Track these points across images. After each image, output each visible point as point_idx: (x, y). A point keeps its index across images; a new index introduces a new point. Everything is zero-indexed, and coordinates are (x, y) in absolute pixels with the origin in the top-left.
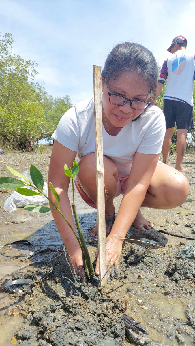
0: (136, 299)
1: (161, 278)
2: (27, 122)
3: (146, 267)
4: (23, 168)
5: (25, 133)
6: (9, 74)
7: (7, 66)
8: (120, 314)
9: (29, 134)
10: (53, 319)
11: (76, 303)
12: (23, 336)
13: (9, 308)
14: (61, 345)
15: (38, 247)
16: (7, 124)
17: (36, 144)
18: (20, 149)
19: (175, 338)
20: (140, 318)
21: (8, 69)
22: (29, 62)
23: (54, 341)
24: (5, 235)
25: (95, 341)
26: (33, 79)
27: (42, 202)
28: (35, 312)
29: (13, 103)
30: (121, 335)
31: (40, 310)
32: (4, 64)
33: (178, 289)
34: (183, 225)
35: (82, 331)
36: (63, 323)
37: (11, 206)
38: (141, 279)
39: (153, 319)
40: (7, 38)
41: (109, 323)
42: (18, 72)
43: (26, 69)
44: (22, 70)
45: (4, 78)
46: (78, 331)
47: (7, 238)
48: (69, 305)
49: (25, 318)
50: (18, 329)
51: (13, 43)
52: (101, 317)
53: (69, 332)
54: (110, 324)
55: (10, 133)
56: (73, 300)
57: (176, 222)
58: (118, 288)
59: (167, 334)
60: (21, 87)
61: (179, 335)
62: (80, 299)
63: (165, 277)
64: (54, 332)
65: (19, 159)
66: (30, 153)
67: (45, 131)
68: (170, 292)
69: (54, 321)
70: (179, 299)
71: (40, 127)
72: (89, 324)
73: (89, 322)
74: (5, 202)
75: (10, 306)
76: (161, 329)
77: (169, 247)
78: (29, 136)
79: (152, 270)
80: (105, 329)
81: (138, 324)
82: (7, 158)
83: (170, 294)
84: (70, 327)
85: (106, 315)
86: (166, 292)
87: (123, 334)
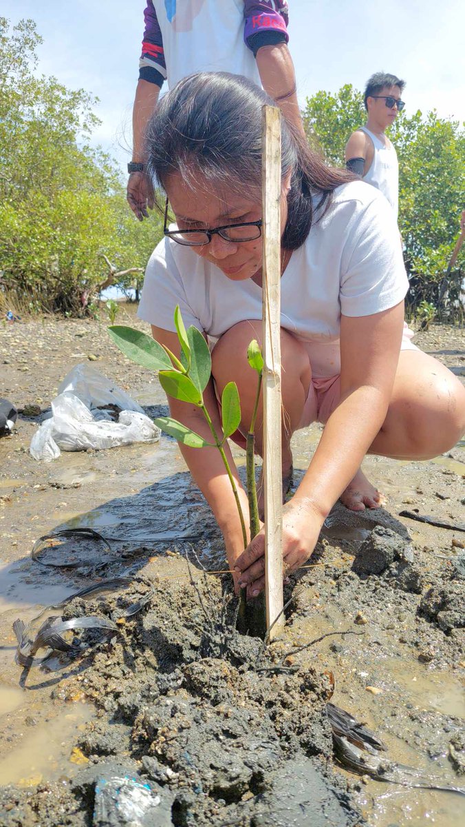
0: (354, 670)
1: (409, 622)
2: (74, 244)
3: (374, 597)
4: (67, 356)
5: (70, 271)
6: (31, 123)
7: (24, 104)
8: (318, 702)
9: (80, 275)
10: (170, 710)
11: (218, 677)
12: (98, 746)
13: (60, 684)
14: (192, 769)
15: (117, 545)
16: (25, 249)
17: (96, 298)
18: (57, 312)
19: (449, 760)
20: (364, 712)
21: (26, 112)
22: (79, 94)
23: (175, 761)
24: (38, 514)
25: (268, 762)
26: (88, 138)
27: (121, 440)
28: (121, 694)
29: (41, 197)
30: (325, 751)
31: (133, 690)
32: (18, 98)
33: (452, 650)
34: (458, 500)
35: (238, 740)
36: (195, 721)
37: (47, 447)
38: (363, 623)
39: (395, 715)
40: (25, 32)
41: (296, 723)
42: (53, 120)
43: (72, 111)
44: (62, 115)
45: (18, 135)
46: (229, 739)
47: (44, 522)
48: (202, 679)
49: (100, 706)
50: (87, 732)
51: (38, 45)
52: (274, 708)
53: (208, 741)
54: (298, 725)
55: (33, 272)
56: (211, 668)
57: (440, 494)
58: (313, 643)
59: (429, 752)
60: (60, 158)
61: (457, 753)
62: (225, 666)
63: (419, 621)
64: (174, 741)
65: (58, 334)
66: (81, 321)
67: (118, 268)
68: (432, 656)
69: (172, 716)
70: (455, 671)
71: (105, 257)
72: (250, 725)
73: (251, 719)
74: (32, 437)
75: (62, 678)
76: (415, 739)
77: (425, 551)
78: (78, 280)
79: (389, 605)
80: (286, 735)
81: (361, 726)
82: (27, 331)
83: (433, 661)
84: (211, 730)
85: (286, 704)
86: (424, 655)
87: (327, 749)
